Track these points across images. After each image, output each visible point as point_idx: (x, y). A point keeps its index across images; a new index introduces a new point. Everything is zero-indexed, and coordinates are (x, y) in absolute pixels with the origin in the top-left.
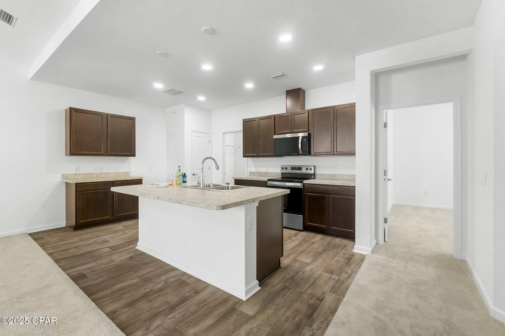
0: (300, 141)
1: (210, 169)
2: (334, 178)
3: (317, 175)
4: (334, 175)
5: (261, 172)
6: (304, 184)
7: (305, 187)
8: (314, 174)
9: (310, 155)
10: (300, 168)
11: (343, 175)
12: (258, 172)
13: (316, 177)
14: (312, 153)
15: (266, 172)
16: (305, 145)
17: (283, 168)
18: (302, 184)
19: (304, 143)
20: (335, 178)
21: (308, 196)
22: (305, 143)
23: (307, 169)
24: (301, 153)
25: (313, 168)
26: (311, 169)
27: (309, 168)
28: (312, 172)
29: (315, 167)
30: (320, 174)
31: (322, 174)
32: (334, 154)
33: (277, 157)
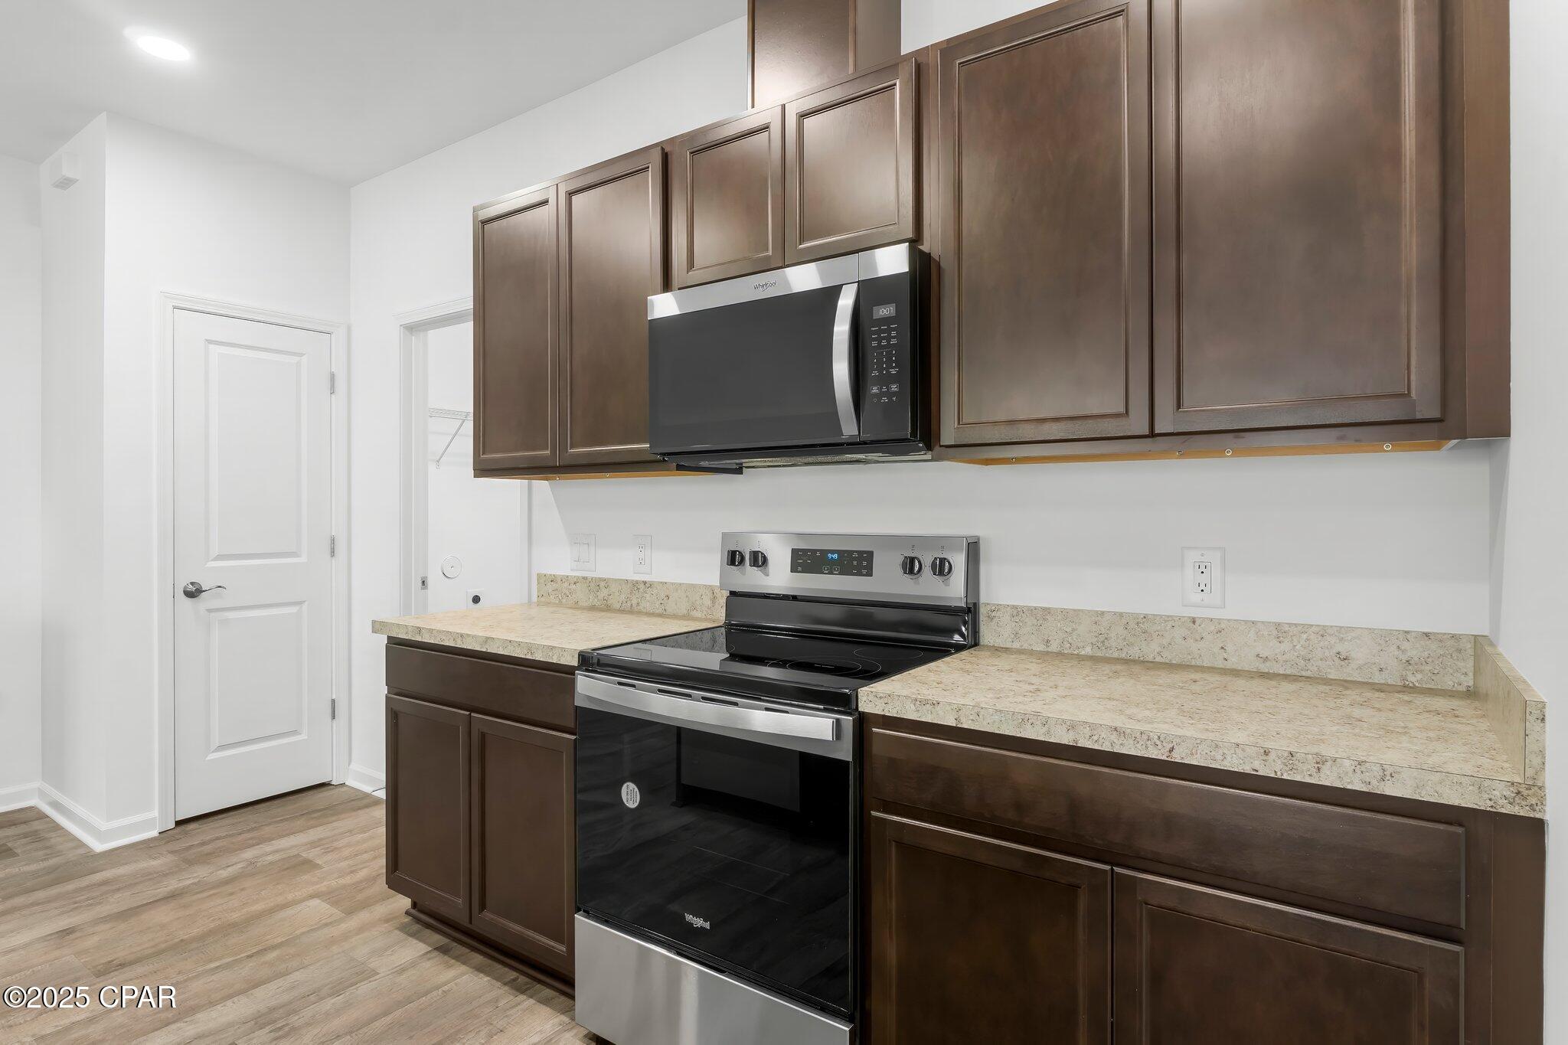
0: (842, 329)
1: (333, 553)
2: (1134, 653)
3: (991, 618)
4: (1141, 625)
5: (607, 582)
6: (863, 721)
7: (877, 749)
8: (970, 613)
9: (929, 447)
10: (857, 562)
11: (1220, 628)
12: (585, 578)
13: (987, 635)
14: (949, 433)
15: (635, 584)
16: (889, 359)
17: (734, 558)
18: (848, 720)
19: (879, 340)
20: (1151, 650)
21: (900, 844)
22: (889, 338)
23: (910, 566)
24: (849, 428)
25: (959, 561)
26: (941, 568)
27: (927, 560)
28: (953, 591)
29: (973, 550)
30: (1017, 611)
31: (1032, 610)
32: (1152, 435)
33: (680, 468)
